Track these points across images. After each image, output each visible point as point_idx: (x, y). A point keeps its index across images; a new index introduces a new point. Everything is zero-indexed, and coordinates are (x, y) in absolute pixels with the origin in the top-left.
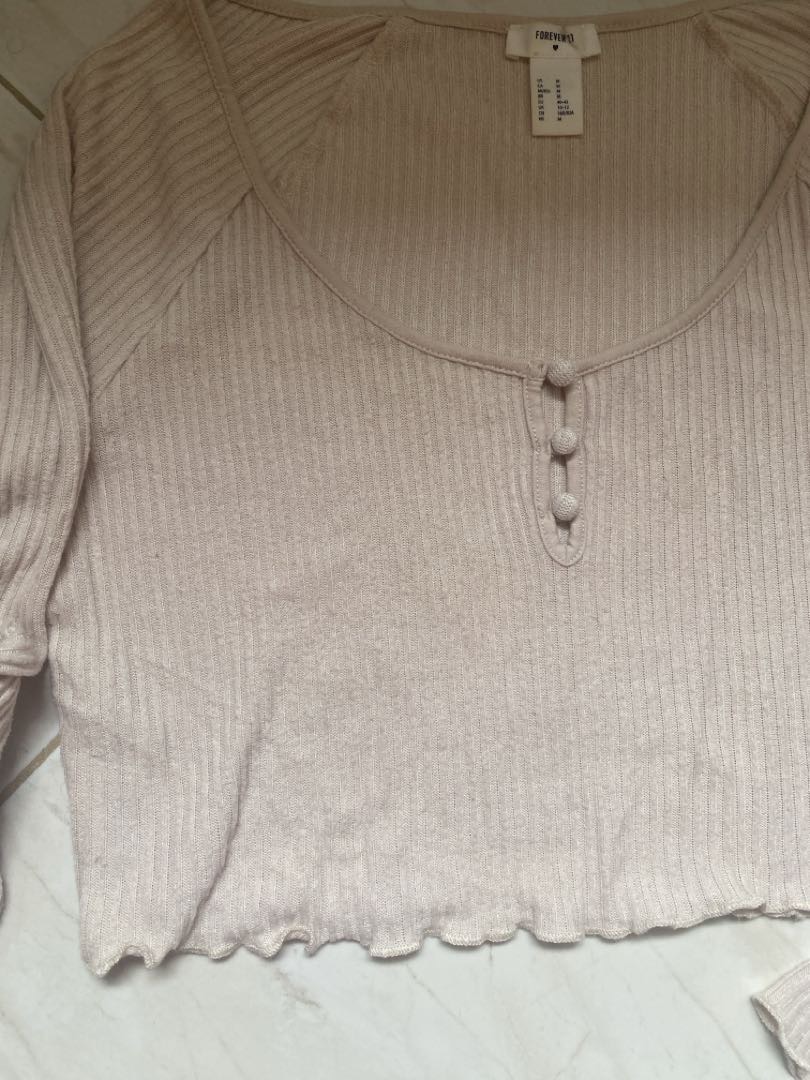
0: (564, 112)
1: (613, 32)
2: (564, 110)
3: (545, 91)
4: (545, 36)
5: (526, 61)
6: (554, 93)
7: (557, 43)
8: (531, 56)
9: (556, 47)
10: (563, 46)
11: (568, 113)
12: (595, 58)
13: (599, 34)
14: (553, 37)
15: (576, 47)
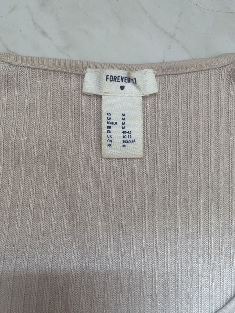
0: (128, 140)
1: (168, 75)
2: (127, 139)
3: (113, 123)
4: (114, 79)
5: (99, 97)
6: (120, 125)
7: (123, 84)
8: (102, 94)
9: (122, 88)
10: (129, 86)
11: (130, 141)
12: (154, 95)
13: (156, 76)
14: (120, 80)
15: (138, 88)
